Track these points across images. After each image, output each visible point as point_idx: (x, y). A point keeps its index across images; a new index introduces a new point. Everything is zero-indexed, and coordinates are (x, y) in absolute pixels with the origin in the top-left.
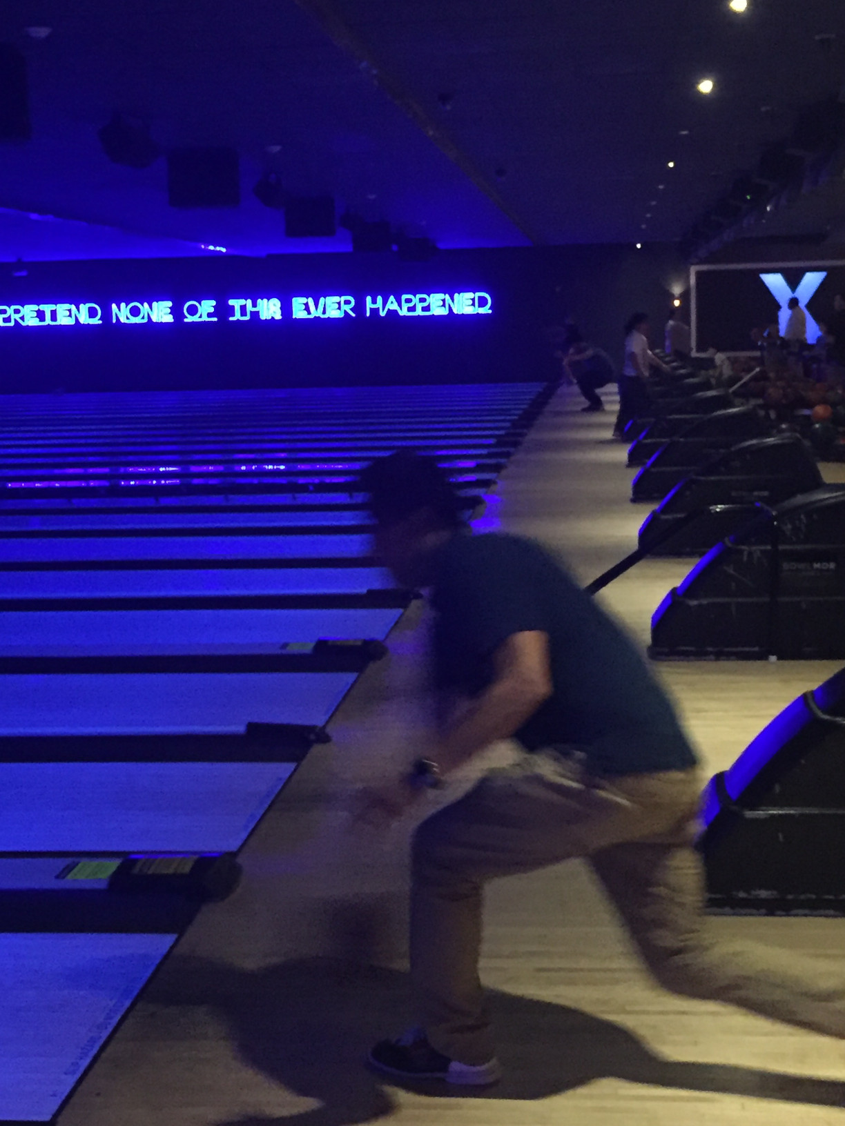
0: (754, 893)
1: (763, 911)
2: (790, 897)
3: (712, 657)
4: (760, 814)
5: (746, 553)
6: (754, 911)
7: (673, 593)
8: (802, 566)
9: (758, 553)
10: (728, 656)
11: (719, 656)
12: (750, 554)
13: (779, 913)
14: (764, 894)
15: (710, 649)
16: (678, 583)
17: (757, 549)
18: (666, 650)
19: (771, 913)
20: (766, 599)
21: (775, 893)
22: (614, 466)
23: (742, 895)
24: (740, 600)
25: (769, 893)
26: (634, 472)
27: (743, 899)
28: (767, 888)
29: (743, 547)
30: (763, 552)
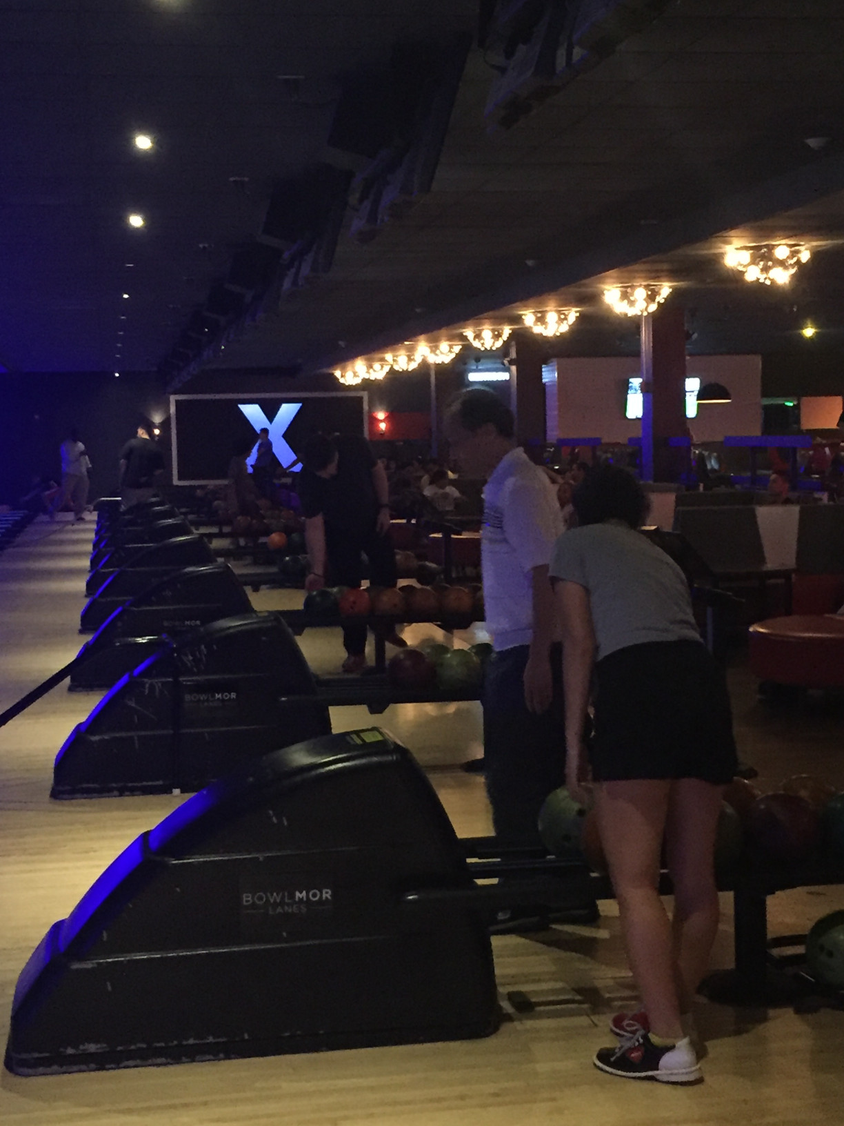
0: (81, 1047)
1: (93, 1066)
2: (120, 1048)
3: (116, 793)
4: (89, 965)
5: (147, 686)
6: (83, 1067)
7: (79, 728)
8: (203, 697)
9: (160, 685)
10: (133, 791)
11: (122, 792)
12: (152, 687)
13: (108, 1066)
14: (92, 1048)
15: (114, 785)
16: (83, 718)
17: (158, 682)
18: (68, 788)
19: (101, 1067)
20: (171, 732)
21: (105, 1045)
22: (70, 596)
23: (70, 1051)
24: (143, 733)
25: (99, 1046)
26: (86, 601)
27: (71, 1055)
28: (97, 1042)
29: (146, 680)
30: (163, 684)
